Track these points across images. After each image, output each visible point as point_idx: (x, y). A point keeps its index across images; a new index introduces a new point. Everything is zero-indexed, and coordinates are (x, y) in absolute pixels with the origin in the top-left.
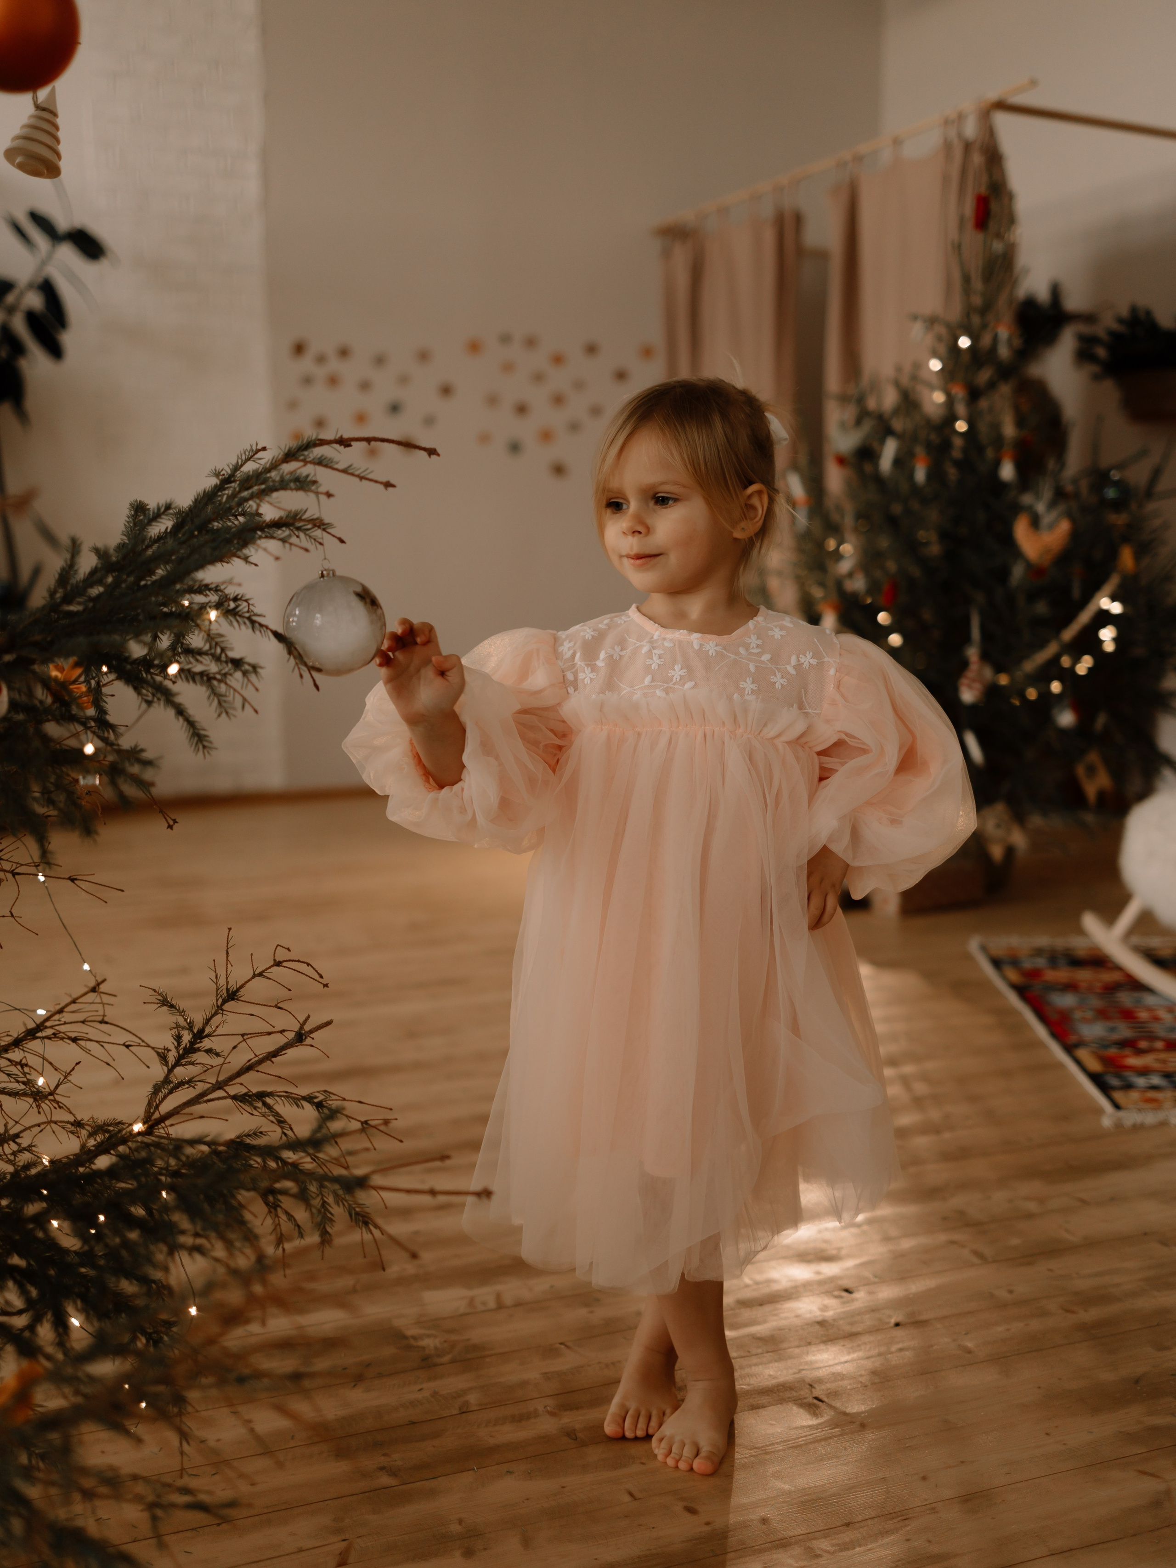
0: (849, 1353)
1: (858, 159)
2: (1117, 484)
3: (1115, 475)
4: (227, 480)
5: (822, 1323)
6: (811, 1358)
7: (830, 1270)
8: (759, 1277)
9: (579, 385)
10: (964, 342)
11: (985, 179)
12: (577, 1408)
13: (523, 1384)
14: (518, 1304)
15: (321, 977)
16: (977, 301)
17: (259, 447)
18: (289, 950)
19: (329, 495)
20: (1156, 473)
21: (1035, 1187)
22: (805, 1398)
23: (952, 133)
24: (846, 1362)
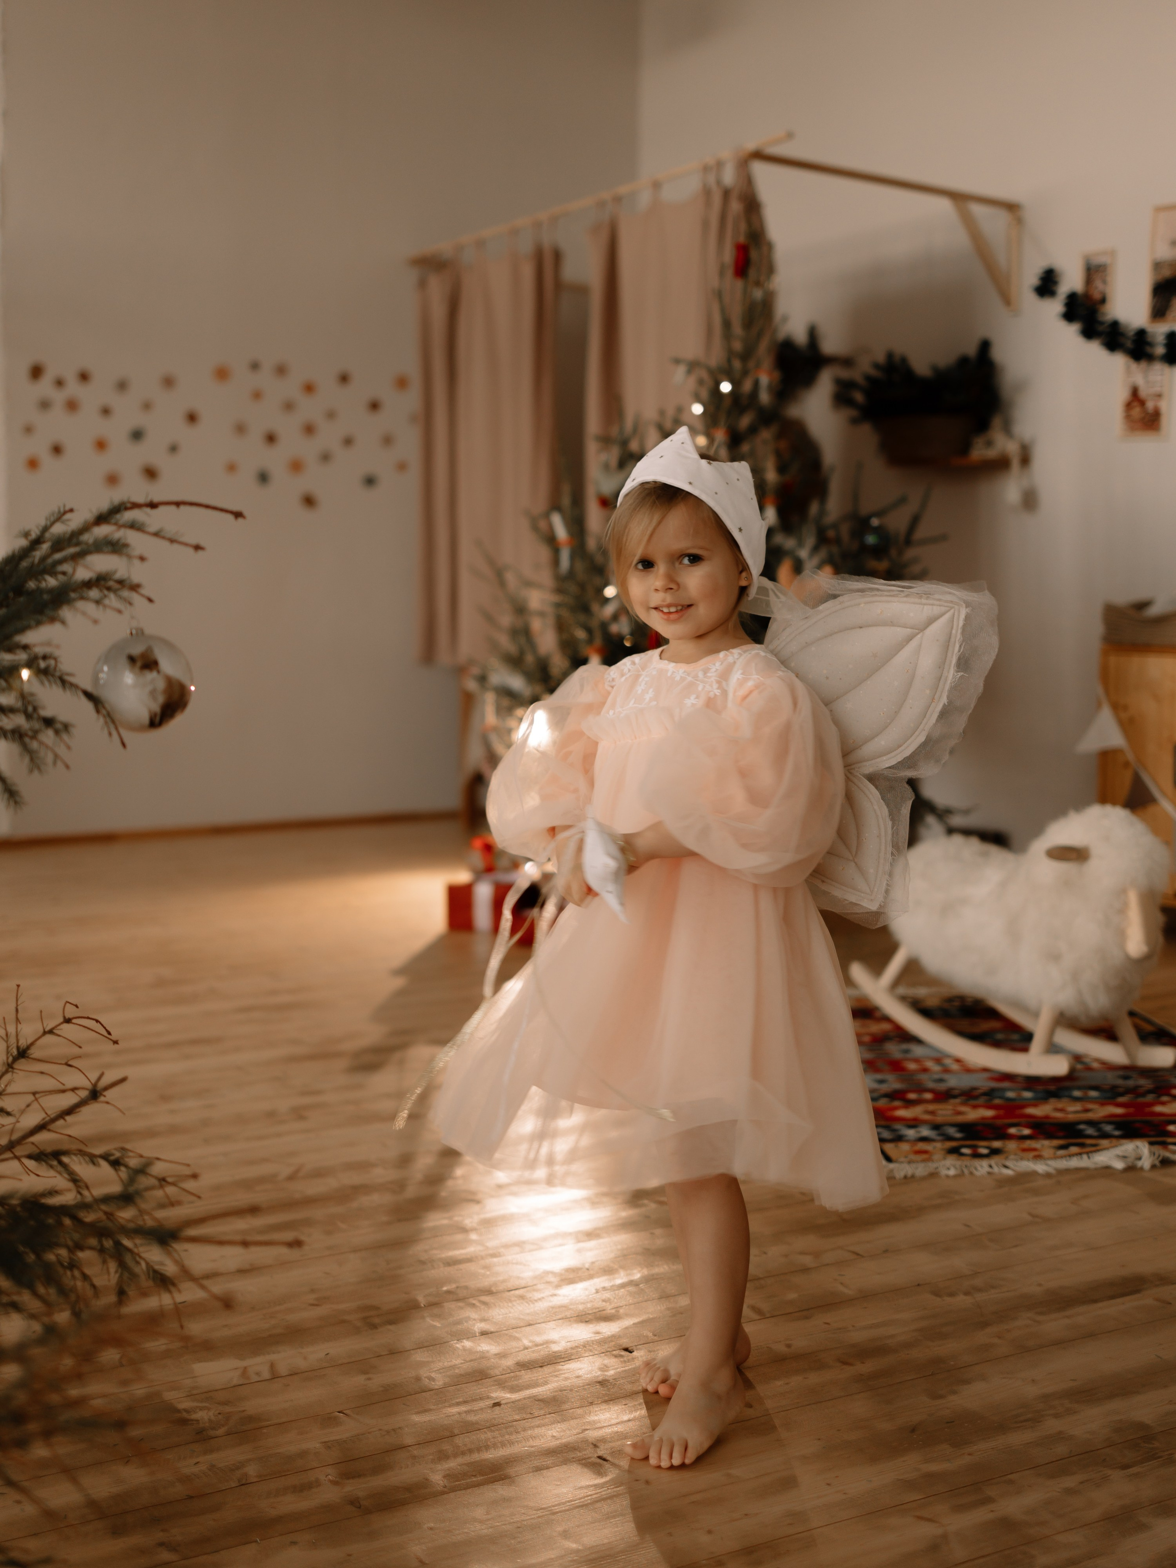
0: (631, 1412)
1: (618, 200)
2: (877, 530)
3: (875, 522)
4: (36, 543)
5: (602, 1383)
6: (593, 1418)
7: (609, 1329)
8: (539, 1339)
9: (331, 415)
10: (726, 387)
11: (743, 227)
12: (359, 1476)
13: (303, 1454)
14: (293, 1374)
15: (109, 1033)
16: (738, 346)
17: (67, 508)
18: (77, 1006)
19: (142, 559)
20: (915, 521)
21: (810, 1241)
22: (589, 1458)
23: (711, 179)
24: (629, 1421)
